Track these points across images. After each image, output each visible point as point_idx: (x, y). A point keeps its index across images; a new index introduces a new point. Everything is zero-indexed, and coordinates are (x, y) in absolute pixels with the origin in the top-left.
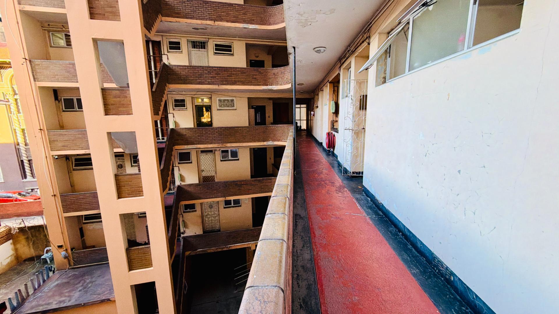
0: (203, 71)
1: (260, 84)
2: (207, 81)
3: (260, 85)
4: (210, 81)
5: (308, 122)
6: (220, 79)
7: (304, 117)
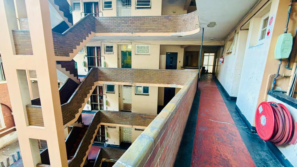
0: (121, 21)
1: (170, 30)
2: (124, 29)
3: (169, 32)
4: (126, 29)
5: (215, 67)
6: (134, 27)
7: (211, 63)
